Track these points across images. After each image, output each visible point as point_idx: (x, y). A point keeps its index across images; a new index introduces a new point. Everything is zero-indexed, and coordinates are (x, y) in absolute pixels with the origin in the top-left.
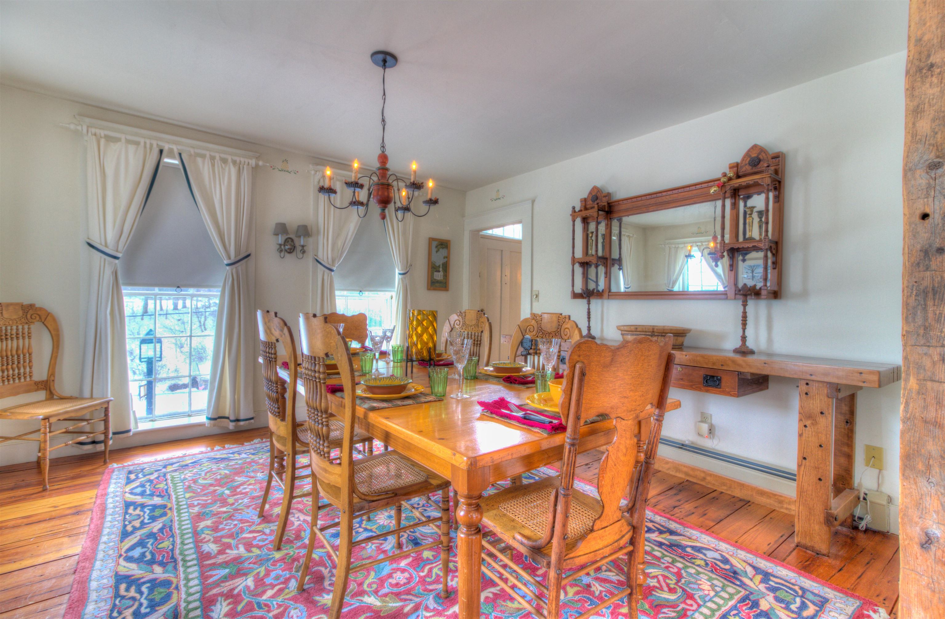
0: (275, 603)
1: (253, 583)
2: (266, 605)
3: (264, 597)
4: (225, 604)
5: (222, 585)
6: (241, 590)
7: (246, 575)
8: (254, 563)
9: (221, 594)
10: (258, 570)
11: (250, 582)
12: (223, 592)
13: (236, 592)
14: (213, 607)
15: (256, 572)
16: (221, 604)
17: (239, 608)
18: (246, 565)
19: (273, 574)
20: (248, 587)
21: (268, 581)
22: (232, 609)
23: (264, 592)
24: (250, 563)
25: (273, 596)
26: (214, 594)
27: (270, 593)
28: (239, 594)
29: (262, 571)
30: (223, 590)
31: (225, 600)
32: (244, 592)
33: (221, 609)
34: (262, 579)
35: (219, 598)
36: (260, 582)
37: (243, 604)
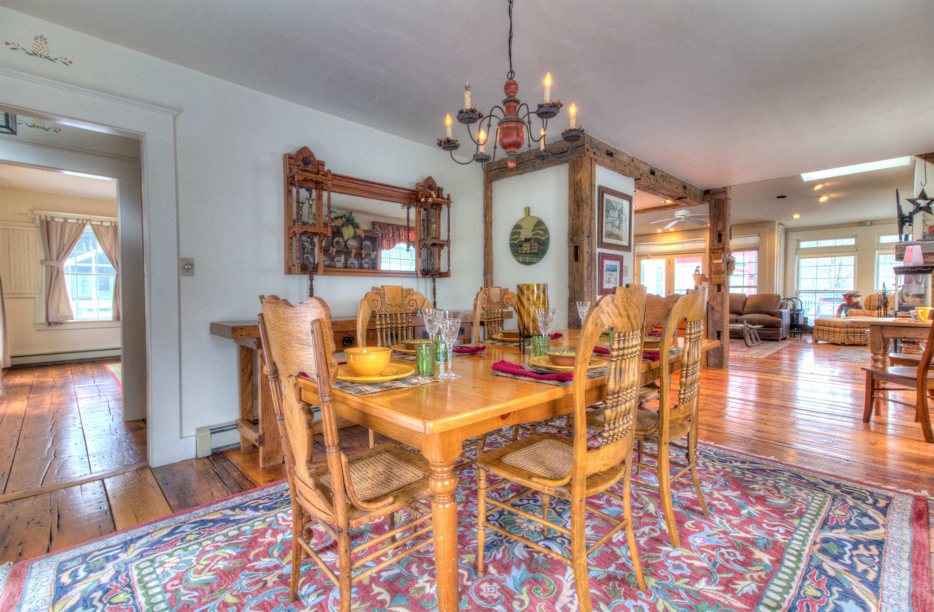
0: (702, 556)
1: (700, 581)
2: (710, 560)
3: (705, 565)
4: (739, 587)
5: (727, 603)
6: (716, 585)
7: (698, 592)
8: (679, 594)
9: (735, 596)
10: (685, 586)
11: (702, 585)
12: (732, 597)
13: (721, 588)
14: (751, 593)
15: (689, 587)
16: (742, 589)
17: (731, 575)
18: (687, 601)
19: (678, 572)
20: (708, 583)
21: (688, 572)
22: (737, 579)
23: (702, 568)
24: (682, 599)
25: (699, 559)
26: (742, 602)
27: (697, 563)
28: (720, 584)
29: (681, 583)
30: (731, 599)
31: (736, 589)
32: (715, 581)
33: (746, 586)
34: (690, 577)
35: (739, 595)
36: (694, 578)
37: (724, 575)
